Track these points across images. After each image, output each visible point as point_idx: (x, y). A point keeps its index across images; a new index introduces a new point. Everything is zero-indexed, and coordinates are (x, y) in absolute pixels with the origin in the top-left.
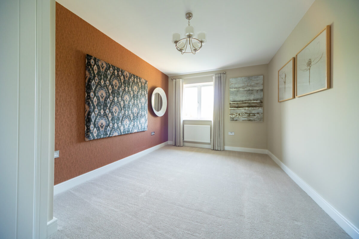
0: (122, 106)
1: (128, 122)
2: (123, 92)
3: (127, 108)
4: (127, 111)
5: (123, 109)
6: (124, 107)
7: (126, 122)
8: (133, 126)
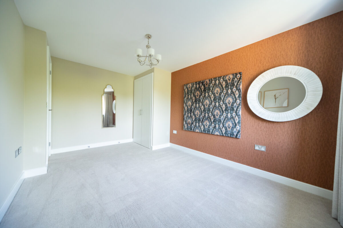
0: (202, 110)
1: (208, 124)
2: (203, 98)
3: (207, 111)
4: (207, 114)
5: (203, 112)
6: (204, 110)
7: (206, 123)
8: (214, 127)
